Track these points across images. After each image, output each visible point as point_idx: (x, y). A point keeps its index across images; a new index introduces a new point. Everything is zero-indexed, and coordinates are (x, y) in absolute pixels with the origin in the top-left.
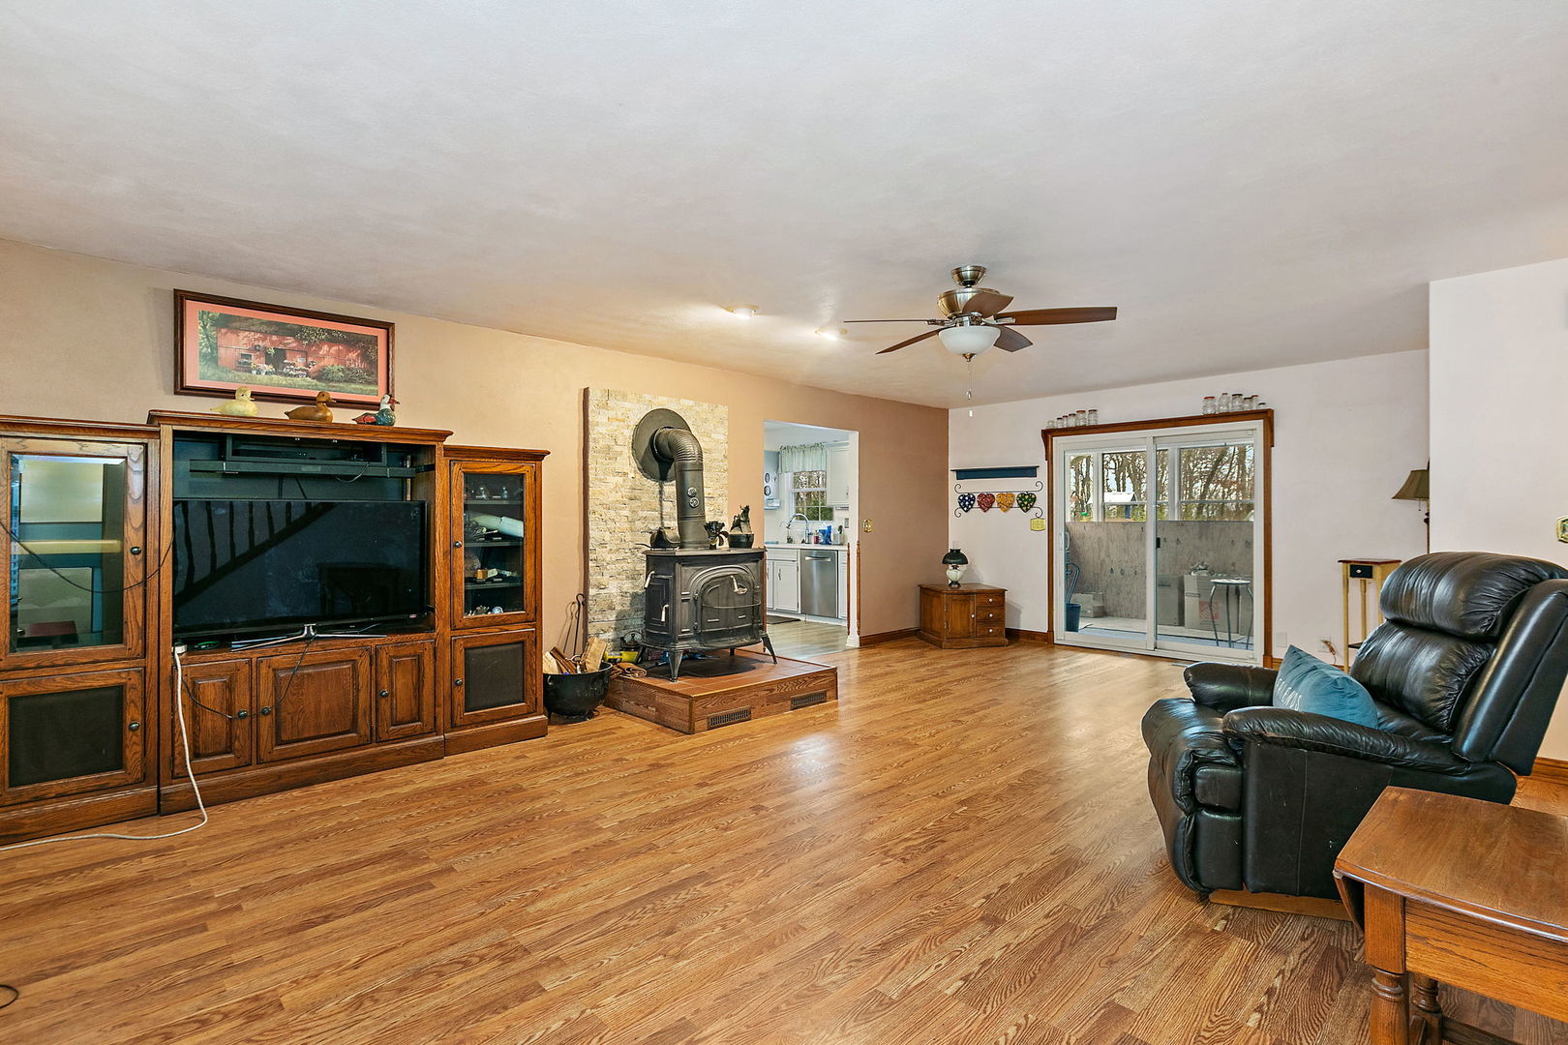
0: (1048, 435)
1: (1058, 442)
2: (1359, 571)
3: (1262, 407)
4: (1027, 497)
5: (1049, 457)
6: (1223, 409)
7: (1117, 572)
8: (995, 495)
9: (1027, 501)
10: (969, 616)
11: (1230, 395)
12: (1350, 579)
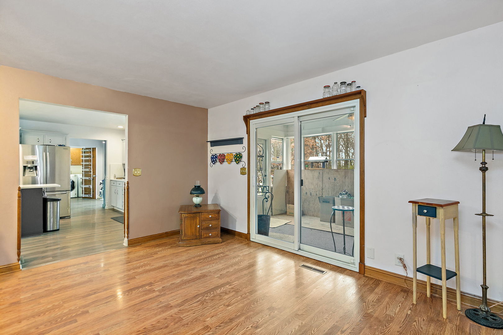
0: (247, 119)
1: (252, 122)
2: (425, 211)
3: (358, 89)
4: (238, 155)
5: (248, 132)
6: (335, 93)
7: (309, 194)
8: (226, 154)
9: (238, 158)
10: (196, 227)
11: (339, 83)
12: (418, 217)
